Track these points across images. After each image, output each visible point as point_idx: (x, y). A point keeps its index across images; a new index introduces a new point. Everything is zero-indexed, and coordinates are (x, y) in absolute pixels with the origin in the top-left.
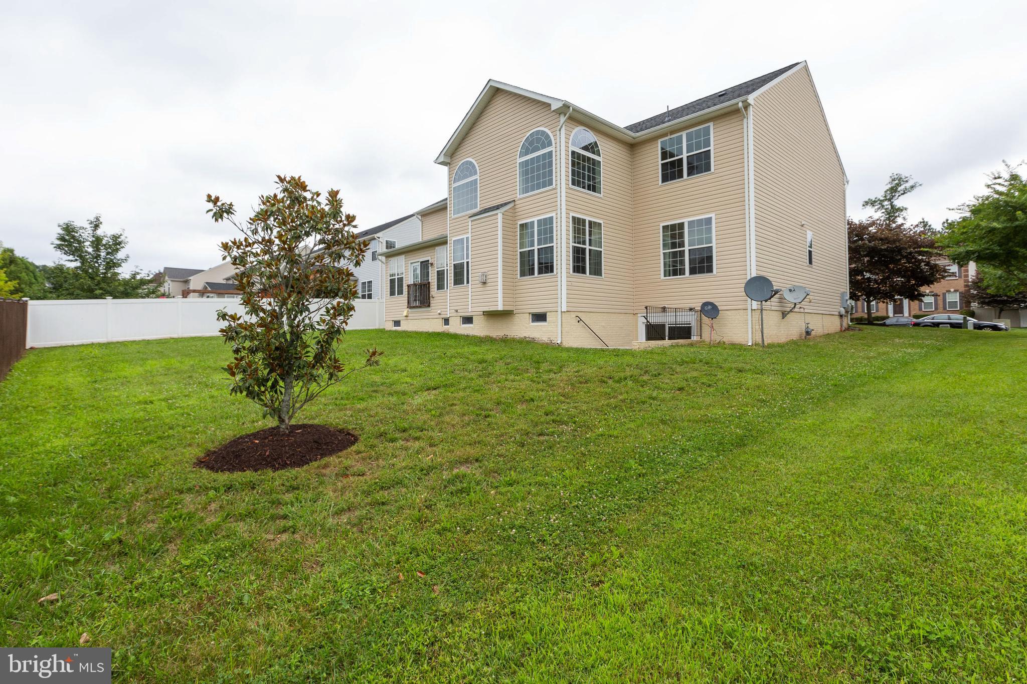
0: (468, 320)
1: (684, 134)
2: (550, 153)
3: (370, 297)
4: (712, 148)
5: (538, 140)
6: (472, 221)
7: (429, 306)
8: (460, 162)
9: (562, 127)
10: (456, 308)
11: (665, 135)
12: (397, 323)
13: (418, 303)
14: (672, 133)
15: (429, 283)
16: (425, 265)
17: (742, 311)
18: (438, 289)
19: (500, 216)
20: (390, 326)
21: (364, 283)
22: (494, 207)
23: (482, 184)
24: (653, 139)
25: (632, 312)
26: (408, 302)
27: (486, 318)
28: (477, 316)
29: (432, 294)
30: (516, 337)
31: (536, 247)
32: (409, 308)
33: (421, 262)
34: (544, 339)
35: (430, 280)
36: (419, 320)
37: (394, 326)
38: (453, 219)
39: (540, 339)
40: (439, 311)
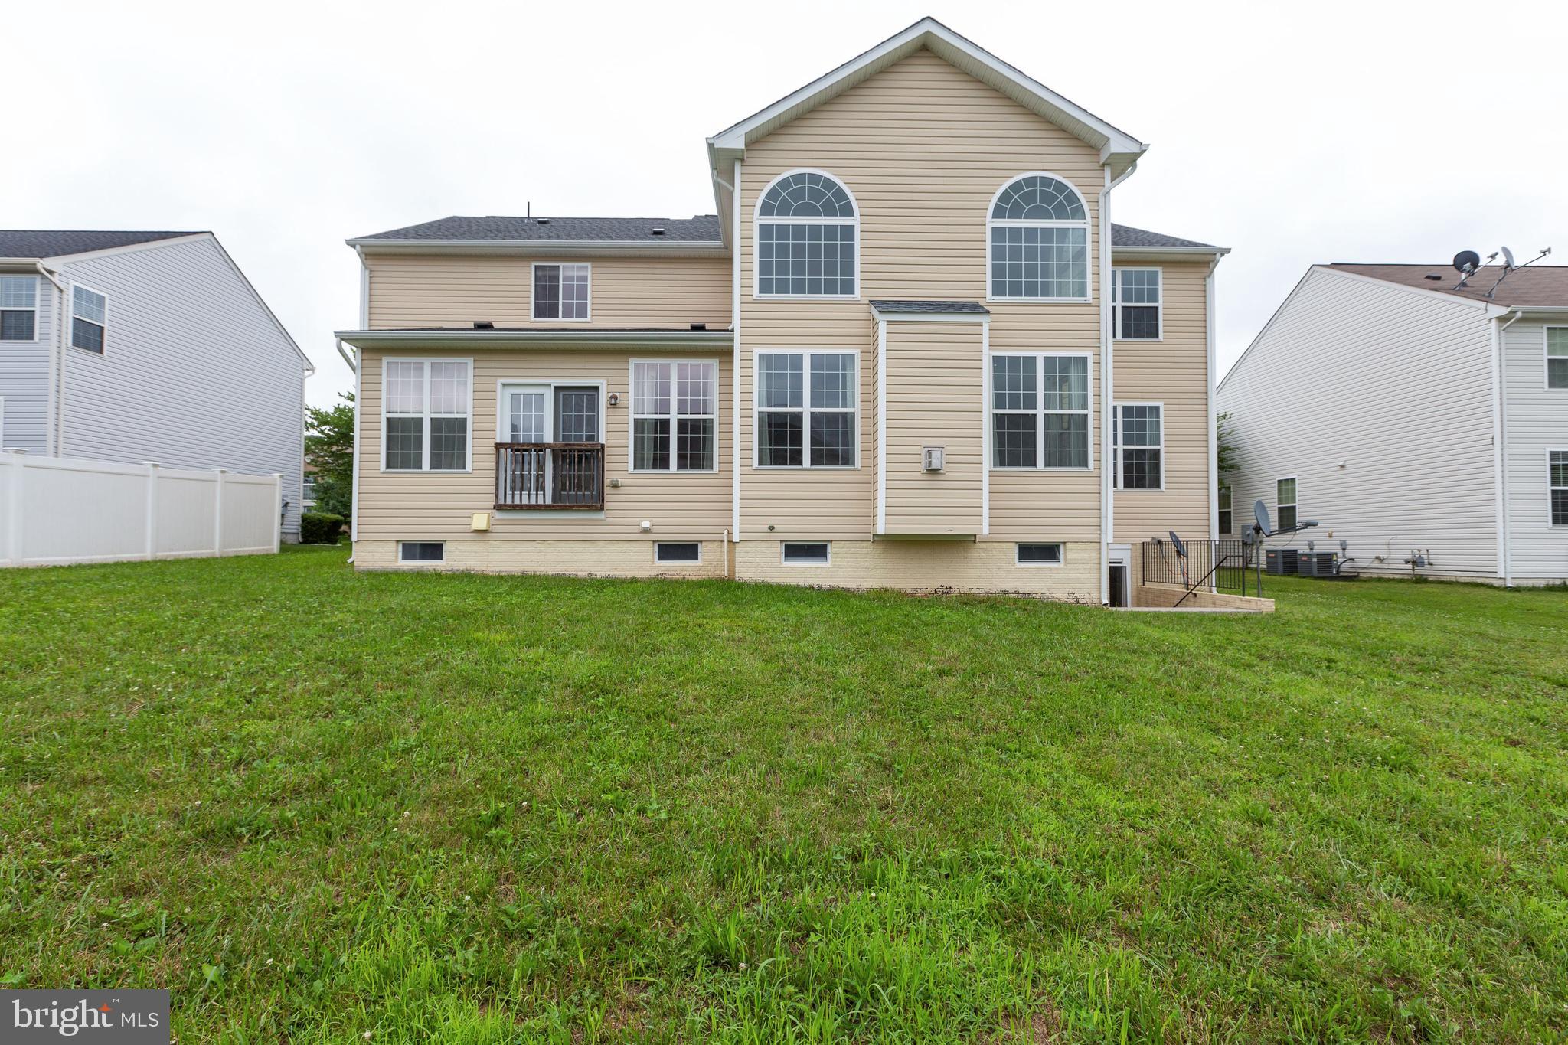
0: (807, 550)
2: (1081, 234)
4: (1160, 304)
5: (1048, 197)
6: (889, 323)
7: (599, 508)
10: (771, 520)
12: (424, 551)
13: (543, 499)
15: (599, 447)
18: (641, 464)
19: (986, 329)
20: (383, 557)
23: (867, 243)
26: (497, 494)
27: (879, 548)
28: (847, 544)
29: (610, 476)
30: (978, 591)
31: (1040, 411)
32: (499, 507)
33: (556, 388)
34: (1058, 595)
35: (602, 440)
36: (546, 543)
37: (405, 557)
38: (756, 302)
39: (1048, 595)
40: (646, 524)
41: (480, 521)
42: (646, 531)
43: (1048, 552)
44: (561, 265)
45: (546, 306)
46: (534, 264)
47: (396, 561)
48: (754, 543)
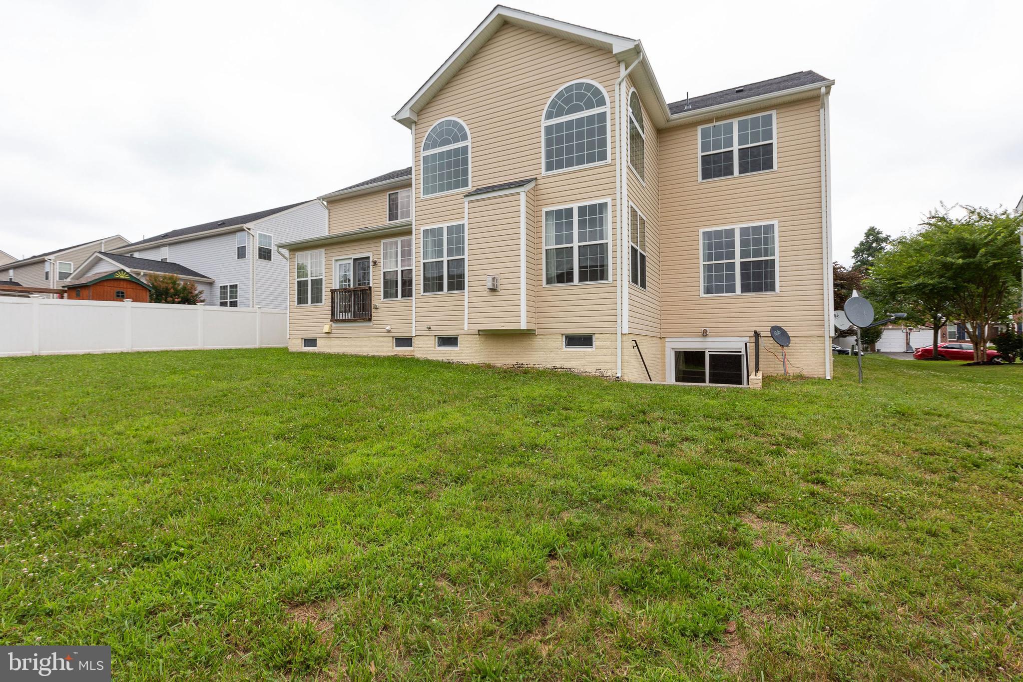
0: (448, 341)
1: (735, 123)
2: (602, 117)
3: (234, 304)
4: (774, 141)
5: (580, 97)
6: (469, 202)
7: (370, 320)
8: (434, 122)
9: (623, 80)
10: (429, 324)
11: (710, 121)
12: (311, 342)
13: (349, 316)
14: (719, 119)
15: (370, 288)
16: (362, 265)
17: (816, 338)
18: (386, 296)
19: (523, 197)
20: (297, 346)
21: (224, 288)
22: (496, 186)
23: (475, 154)
24: (693, 124)
25: (658, 335)
26: (333, 314)
27: (483, 339)
28: (466, 336)
29: (374, 303)
30: (538, 366)
31: (576, 244)
32: (332, 321)
33: (355, 260)
34: (589, 370)
35: (371, 284)
37: (305, 346)
38: (423, 201)
39: (582, 370)
40: (388, 328)
41: (326, 329)
42: (389, 331)
43: (585, 341)
44: (399, 191)
45: (393, 216)
46: (388, 193)
47: (302, 347)
48: (422, 337)
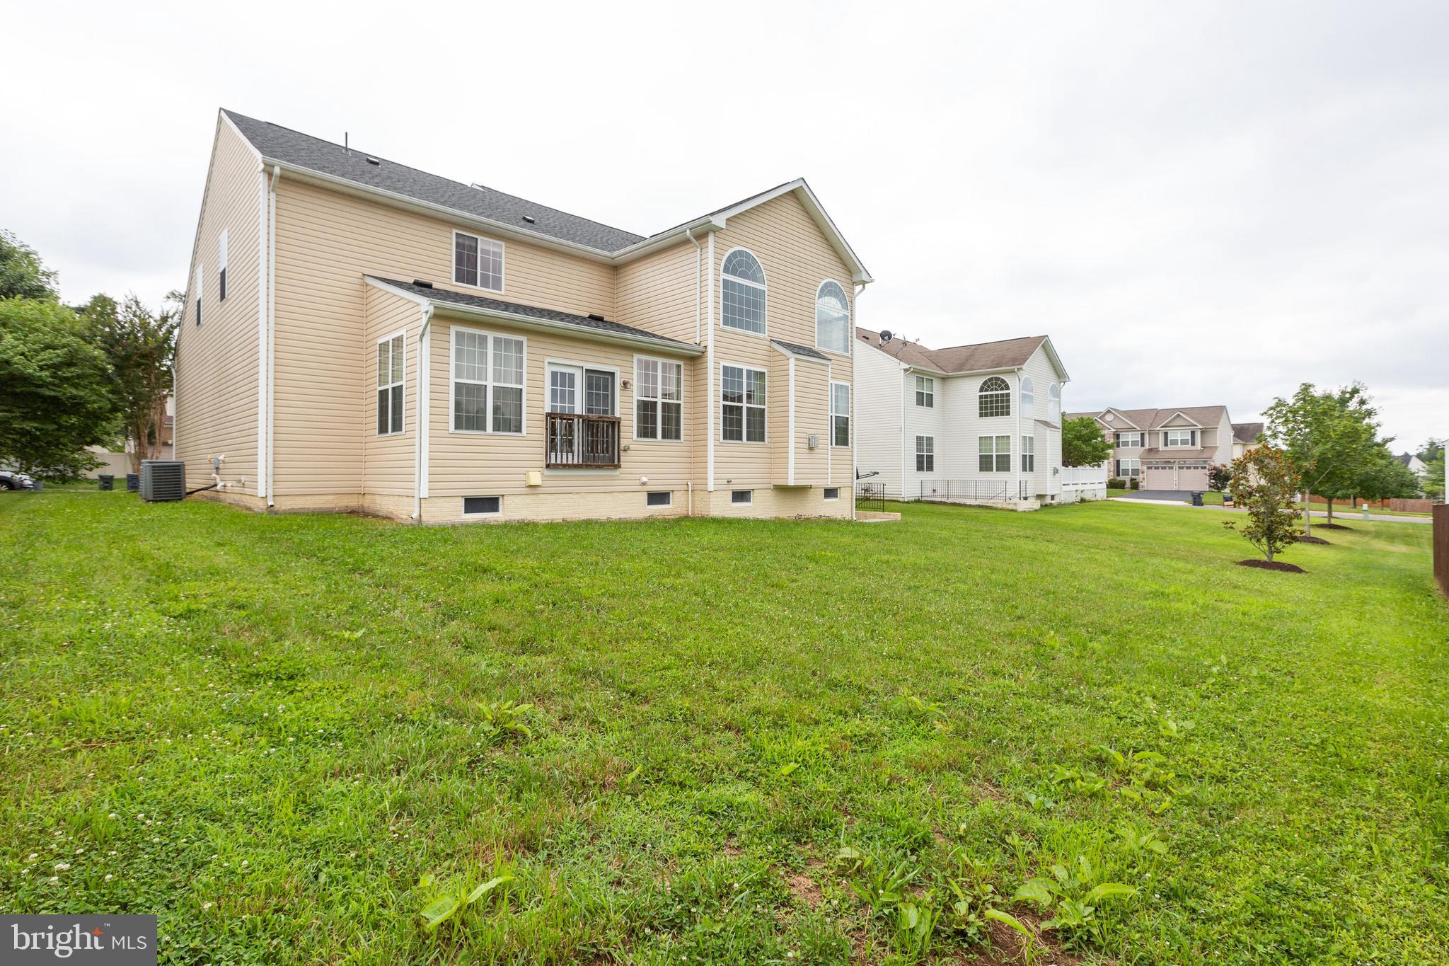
0: (740, 496)
5: (836, 294)
6: (796, 359)
7: (614, 467)
10: (728, 476)
12: (482, 505)
15: (617, 419)
16: (600, 383)
18: (640, 434)
23: (769, 303)
26: (547, 454)
27: (774, 493)
28: (761, 491)
29: (624, 443)
30: (811, 516)
32: (548, 466)
33: (586, 370)
34: (838, 516)
35: (617, 414)
36: (579, 495)
37: (467, 511)
38: (723, 331)
39: (835, 516)
40: (644, 479)
41: (534, 478)
42: (644, 484)
43: (833, 493)
44: (480, 238)
45: (465, 273)
46: (455, 231)
47: (459, 515)
48: (720, 492)
